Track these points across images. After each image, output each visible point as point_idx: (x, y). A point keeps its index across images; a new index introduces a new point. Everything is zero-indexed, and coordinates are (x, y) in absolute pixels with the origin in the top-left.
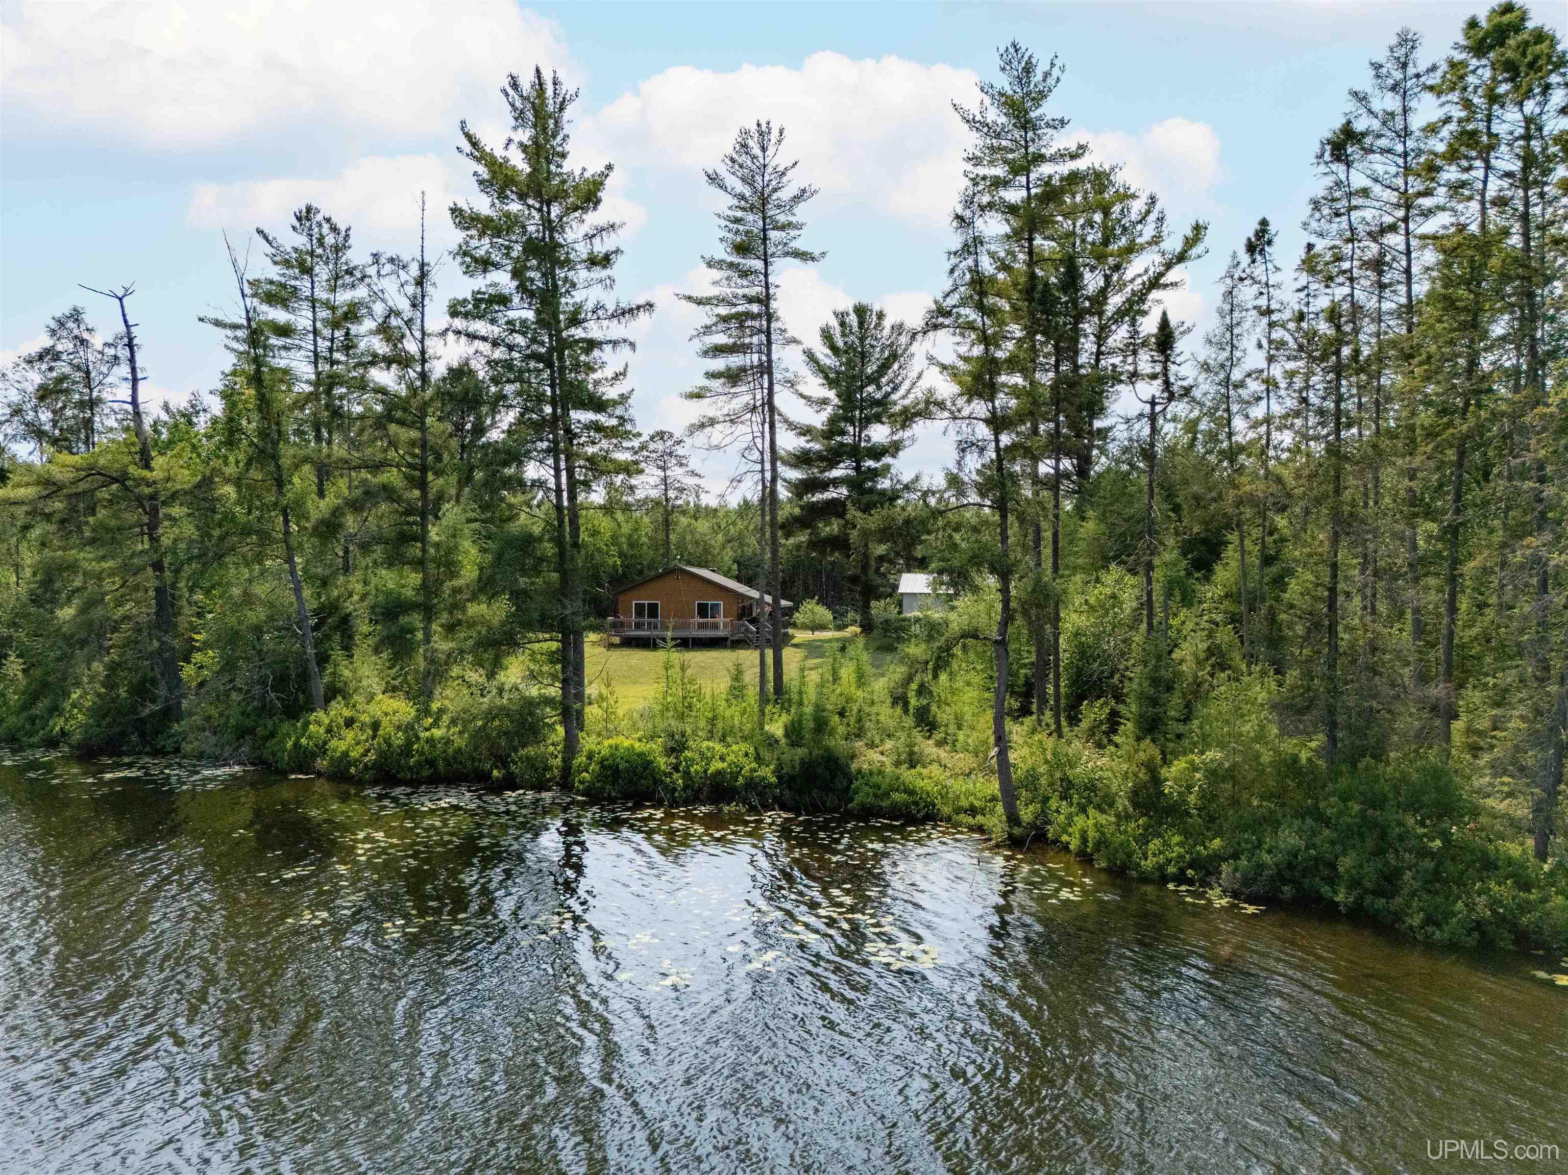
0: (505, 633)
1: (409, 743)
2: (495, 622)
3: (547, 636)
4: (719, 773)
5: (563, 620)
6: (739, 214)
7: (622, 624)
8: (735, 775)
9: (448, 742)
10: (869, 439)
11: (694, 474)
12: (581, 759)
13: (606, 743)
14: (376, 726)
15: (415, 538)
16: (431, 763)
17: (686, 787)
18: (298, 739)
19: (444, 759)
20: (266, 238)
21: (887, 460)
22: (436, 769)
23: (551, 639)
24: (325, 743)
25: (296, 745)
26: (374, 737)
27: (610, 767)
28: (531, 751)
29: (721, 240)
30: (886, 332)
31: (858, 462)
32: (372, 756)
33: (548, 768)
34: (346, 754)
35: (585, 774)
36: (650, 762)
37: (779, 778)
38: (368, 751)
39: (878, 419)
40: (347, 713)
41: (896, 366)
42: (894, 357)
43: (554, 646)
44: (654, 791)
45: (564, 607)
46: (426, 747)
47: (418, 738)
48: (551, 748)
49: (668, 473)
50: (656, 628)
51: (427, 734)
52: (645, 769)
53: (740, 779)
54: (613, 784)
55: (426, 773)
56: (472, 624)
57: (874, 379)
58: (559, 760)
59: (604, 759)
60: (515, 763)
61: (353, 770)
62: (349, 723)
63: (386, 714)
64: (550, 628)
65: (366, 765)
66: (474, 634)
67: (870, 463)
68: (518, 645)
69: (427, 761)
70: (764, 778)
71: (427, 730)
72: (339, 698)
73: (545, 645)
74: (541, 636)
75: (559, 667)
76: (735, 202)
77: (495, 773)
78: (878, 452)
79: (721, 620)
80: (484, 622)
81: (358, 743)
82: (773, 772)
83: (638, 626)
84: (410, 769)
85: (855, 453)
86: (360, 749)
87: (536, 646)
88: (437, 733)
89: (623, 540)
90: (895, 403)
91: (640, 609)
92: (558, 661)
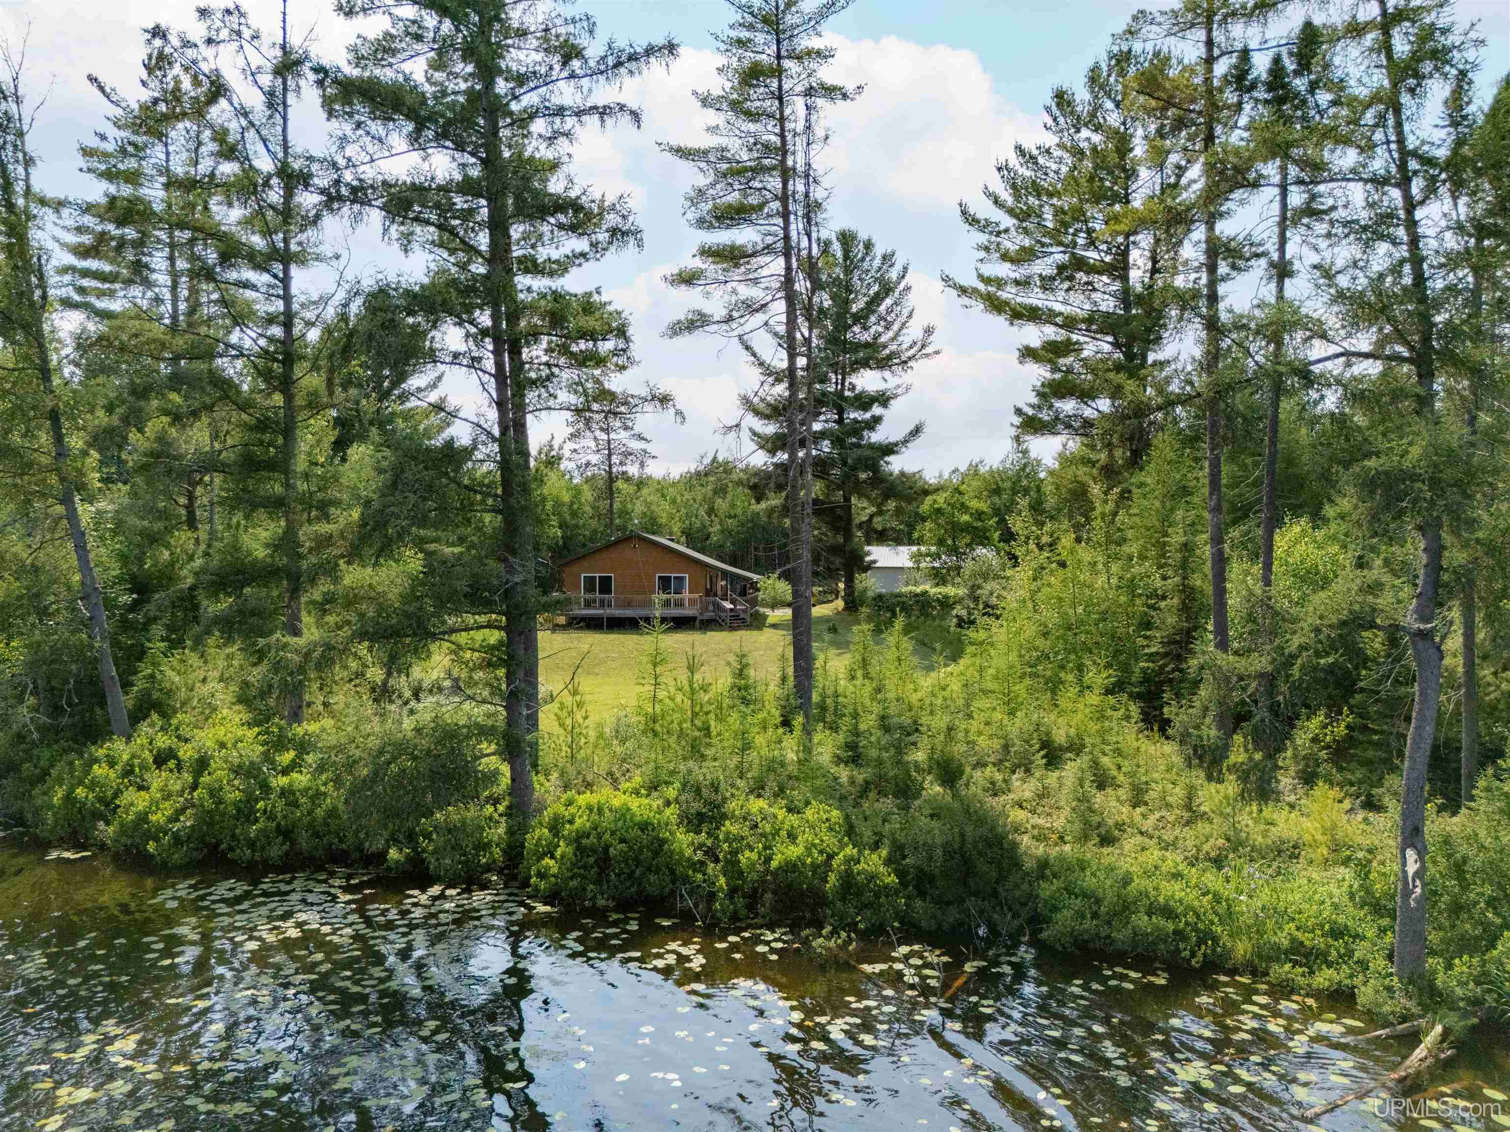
0: (407, 615)
1: (250, 799)
2: (393, 595)
3: (482, 619)
4: (791, 867)
5: (507, 594)
6: (744, 34)
7: (568, 601)
8: (822, 869)
9: (317, 796)
10: (853, 388)
11: (640, 437)
12: (539, 834)
13: (583, 799)
14: (202, 764)
15: (271, 466)
16: (286, 833)
17: (733, 891)
18: (71, 791)
19: (310, 825)
20: (102, 89)
21: (877, 410)
22: (293, 843)
23: (489, 626)
24: (117, 793)
25: (69, 798)
26: (194, 787)
27: (593, 850)
28: (452, 814)
29: (720, 70)
30: (877, 262)
31: (841, 412)
32: (187, 821)
33: (483, 846)
34: (143, 817)
35: (548, 861)
36: (663, 842)
37: (901, 874)
38: (182, 811)
39: (865, 364)
40: (163, 741)
41: (888, 301)
42: (887, 289)
43: (494, 637)
44: (672, 893)
45: (511, 570)
46: (280, 804)
47: (266, 788)
48: (489, 809)
49: (613, 436)
50: (610, 606)
51: (283, 781)
52: (656, 854)
53: (832, 878)
54: (598, 882)
55: (276, 851)
56: (351, 600)
57: (861, 318)
58: (501, 830)
59: (581, 835)
60: (427, 836)
61: (151, 847)
62: (161, 759)
63: (222, 745)
64: (487, 606)
65: (176, 837)
66: (353, 617)
67: (853, 415)
68: (434, 637)
69: (279, 830)
70: (872, 877)
71: (285, 772)
72: (155, 716)
73: (479, 636)
74: (470, 619)
75: (501, 672)
76: (737, 17)
77: (393, 854)
78: (865, 401)
79: (686, 595)
80: (375, 597)
81: (167, 797)
82: (888, 862)
83: (588, 604)
84: (252, 844)
85: (839, 403)
86: (168, 808)
87: (462, 638)
88: (300, 779)
89: (565, 509)
90: (885, 347)
91: (590, 584)
92: (502, 662)
